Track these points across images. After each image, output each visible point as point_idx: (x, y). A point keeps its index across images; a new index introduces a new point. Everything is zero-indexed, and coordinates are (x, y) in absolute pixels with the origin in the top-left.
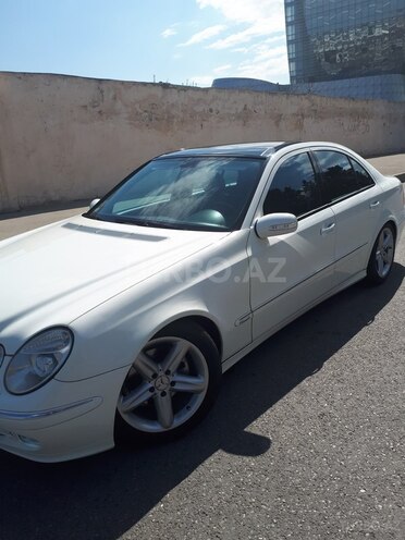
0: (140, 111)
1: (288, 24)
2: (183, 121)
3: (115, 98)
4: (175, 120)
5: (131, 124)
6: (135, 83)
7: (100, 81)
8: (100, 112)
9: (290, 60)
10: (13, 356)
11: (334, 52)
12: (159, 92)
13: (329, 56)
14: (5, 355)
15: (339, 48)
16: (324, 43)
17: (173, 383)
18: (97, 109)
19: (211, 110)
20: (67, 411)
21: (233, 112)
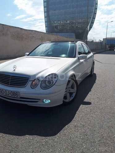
0: (14, 35)
1: (45, 17)
2: (26, 39)
3: (7, 30)
4: (24, 38)
5: (12, 38)
6: (13, 27)
7: (3, 25)
8: (3, 34)
9: (46, 27)
10: (42, 81)
11: (57, 26)
12: (20, 30)
13: (56, 27)
14: (39, 81)
15: (59, 25)
16: (55, 23)
17: (70, 90)
18: (2, 33)
19: (33, 37)
20: (55, 93)
21: (39, 38)
